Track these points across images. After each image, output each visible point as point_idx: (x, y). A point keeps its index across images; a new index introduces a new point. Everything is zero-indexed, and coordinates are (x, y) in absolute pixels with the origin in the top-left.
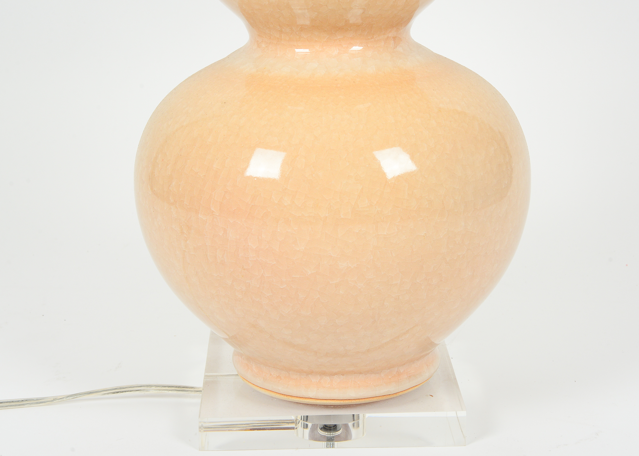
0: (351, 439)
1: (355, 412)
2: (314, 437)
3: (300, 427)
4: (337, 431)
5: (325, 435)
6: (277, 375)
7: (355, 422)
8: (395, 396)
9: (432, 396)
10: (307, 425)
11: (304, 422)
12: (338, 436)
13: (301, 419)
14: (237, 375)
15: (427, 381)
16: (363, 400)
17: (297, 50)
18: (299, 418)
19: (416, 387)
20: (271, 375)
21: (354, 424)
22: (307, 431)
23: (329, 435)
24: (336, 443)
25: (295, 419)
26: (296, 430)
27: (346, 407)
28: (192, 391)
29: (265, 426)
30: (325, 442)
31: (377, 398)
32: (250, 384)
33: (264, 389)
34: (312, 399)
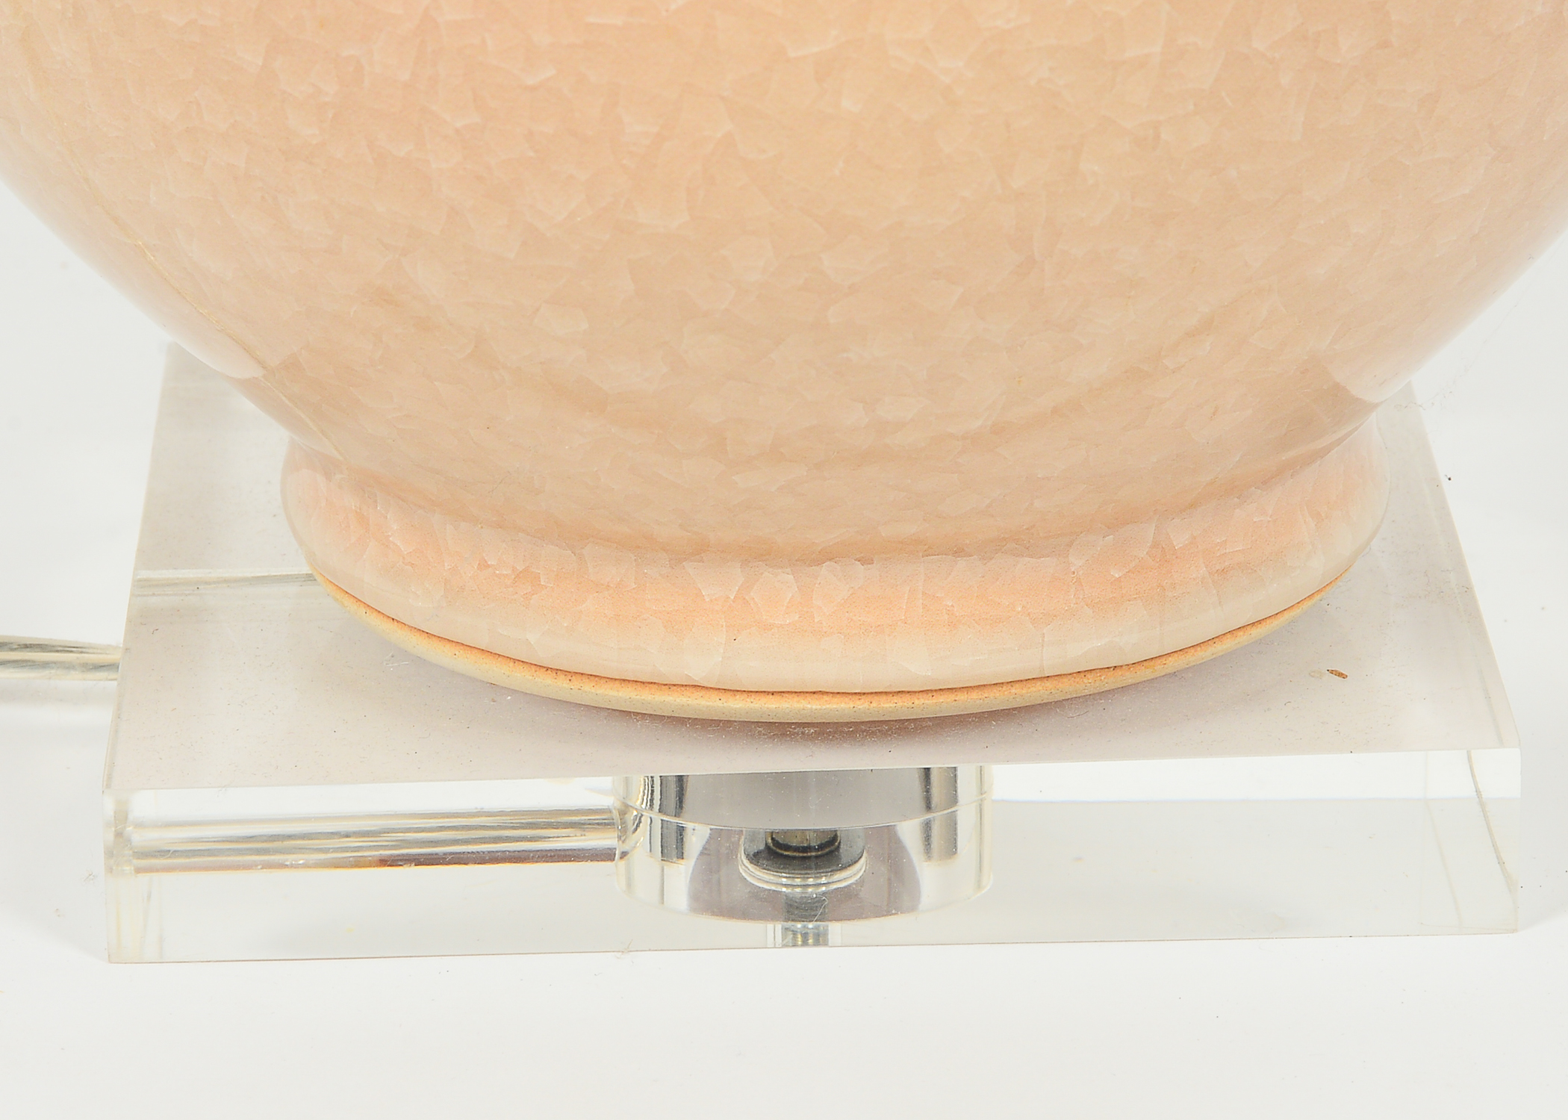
0: (913, 908)
1: (934, 755)
2: (717, 903)
3: (642, 843)
4: (844, 868)
5: (779, 889)
6: (514, 569)
7: (937, 816)
9: (1341, 675)
10: (681, 830)
11: (665, 818)
12: (847, 894)
13: (652, 805)
14: (309, 578)
15: (1317, 597)
16: (975, 695)
18: (638, 800)
19: (1256, 632)
20: (484, 565)
21: (927, 827)
22: (681, 874)
23: (798, 890)
24: (835, 929)
25: (618, 805)
26: (622, 863)
27: (885, 734)
28: (68, 667)
29: (466, 842)
30: (779, 926)
31: (1048, 684)
32: (374, 620)
33: (448, 646)
34: (703, 692)
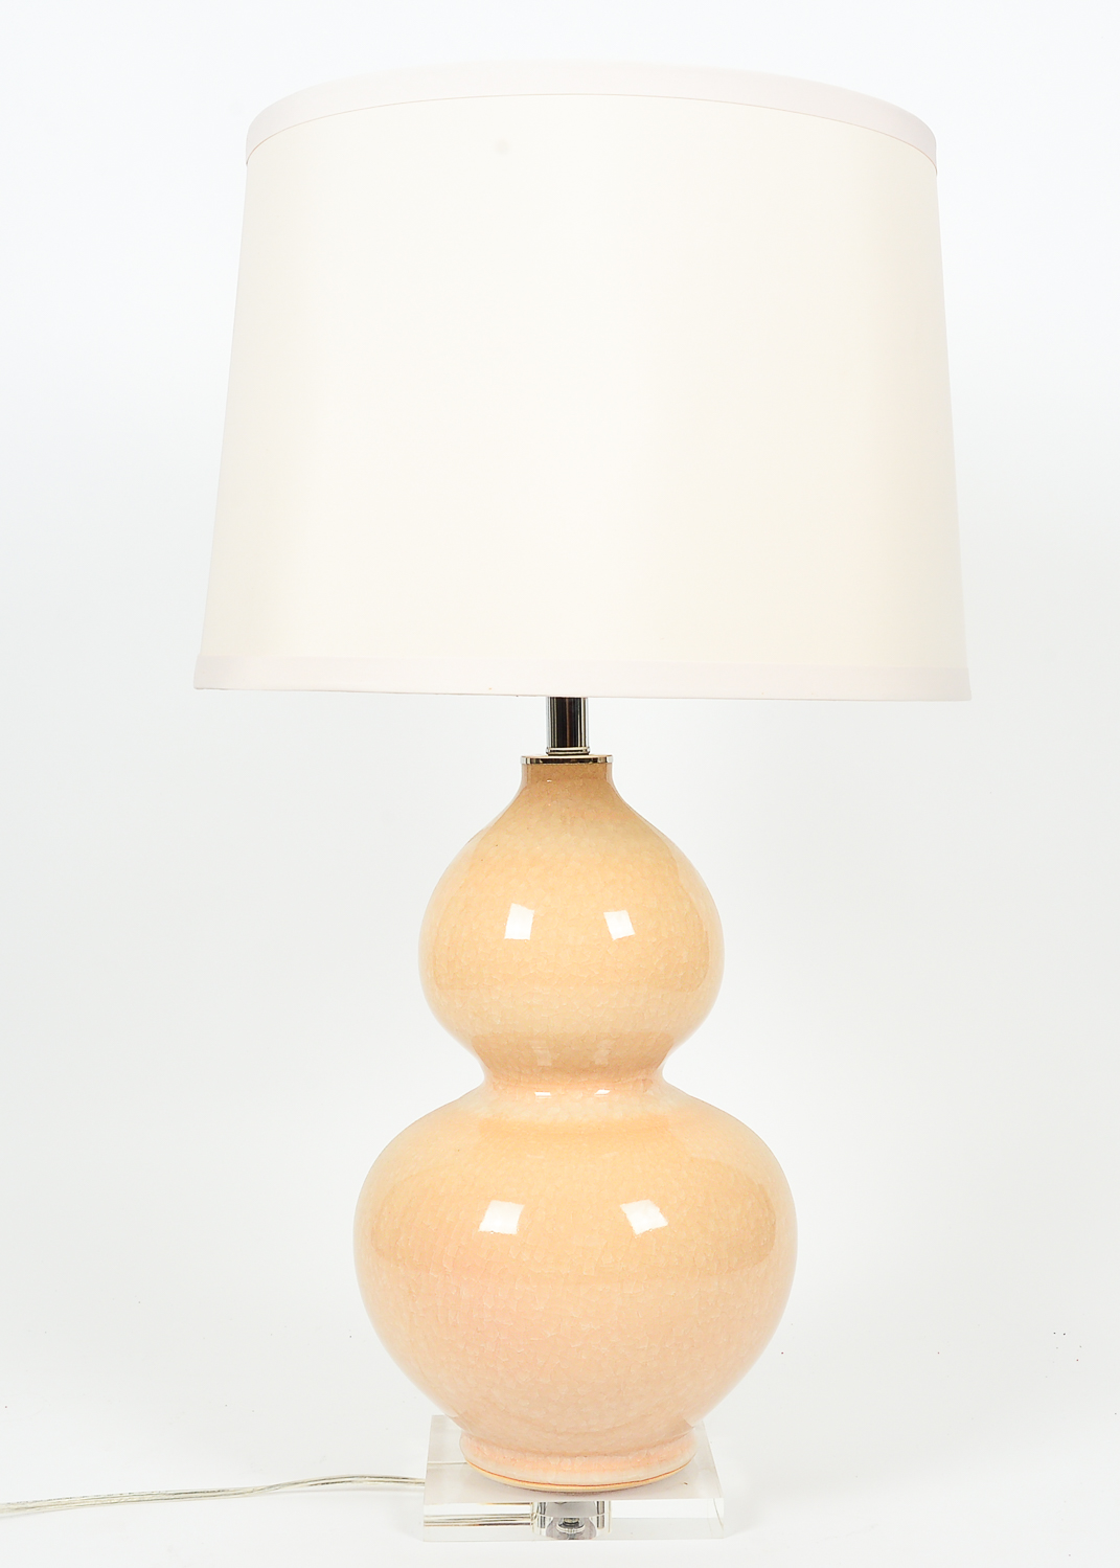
0: (594, 1538)
1: (600, 1501)
2: (550, 1535)
3: (536, 1522)
4: (580, 1527)
5: (566, 1533)
6: (511, 1458)
7: (600, 1515)
8: (644, 1483)
10: (545, 1518)
11: (541, 1515)
13: (538, 1512)
14: (466, 1463)
15: (683, 1467)
16: (608, 1487)
17: (537, 1094)
19: (669, 1475)
20: (504, 1457)
21: (598, 1518)
23: (570, 1533)
24: (578, 1543)
25: (531, 1512)
26: (531, 1527)
27: (589, 1495)
28: (413, 1483)
30: (566, 1542)
31: (624, 1484)
32: (479, 1471)
33: (496, 1475)
34: (551, 1485)
